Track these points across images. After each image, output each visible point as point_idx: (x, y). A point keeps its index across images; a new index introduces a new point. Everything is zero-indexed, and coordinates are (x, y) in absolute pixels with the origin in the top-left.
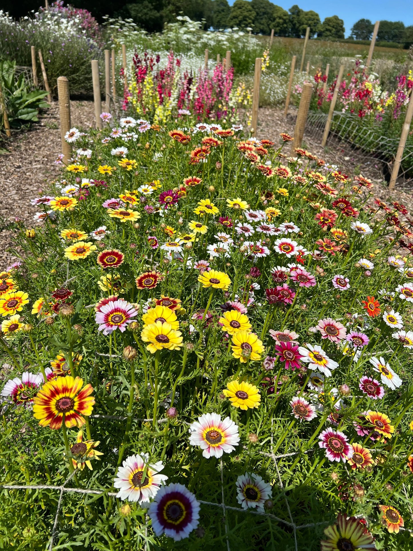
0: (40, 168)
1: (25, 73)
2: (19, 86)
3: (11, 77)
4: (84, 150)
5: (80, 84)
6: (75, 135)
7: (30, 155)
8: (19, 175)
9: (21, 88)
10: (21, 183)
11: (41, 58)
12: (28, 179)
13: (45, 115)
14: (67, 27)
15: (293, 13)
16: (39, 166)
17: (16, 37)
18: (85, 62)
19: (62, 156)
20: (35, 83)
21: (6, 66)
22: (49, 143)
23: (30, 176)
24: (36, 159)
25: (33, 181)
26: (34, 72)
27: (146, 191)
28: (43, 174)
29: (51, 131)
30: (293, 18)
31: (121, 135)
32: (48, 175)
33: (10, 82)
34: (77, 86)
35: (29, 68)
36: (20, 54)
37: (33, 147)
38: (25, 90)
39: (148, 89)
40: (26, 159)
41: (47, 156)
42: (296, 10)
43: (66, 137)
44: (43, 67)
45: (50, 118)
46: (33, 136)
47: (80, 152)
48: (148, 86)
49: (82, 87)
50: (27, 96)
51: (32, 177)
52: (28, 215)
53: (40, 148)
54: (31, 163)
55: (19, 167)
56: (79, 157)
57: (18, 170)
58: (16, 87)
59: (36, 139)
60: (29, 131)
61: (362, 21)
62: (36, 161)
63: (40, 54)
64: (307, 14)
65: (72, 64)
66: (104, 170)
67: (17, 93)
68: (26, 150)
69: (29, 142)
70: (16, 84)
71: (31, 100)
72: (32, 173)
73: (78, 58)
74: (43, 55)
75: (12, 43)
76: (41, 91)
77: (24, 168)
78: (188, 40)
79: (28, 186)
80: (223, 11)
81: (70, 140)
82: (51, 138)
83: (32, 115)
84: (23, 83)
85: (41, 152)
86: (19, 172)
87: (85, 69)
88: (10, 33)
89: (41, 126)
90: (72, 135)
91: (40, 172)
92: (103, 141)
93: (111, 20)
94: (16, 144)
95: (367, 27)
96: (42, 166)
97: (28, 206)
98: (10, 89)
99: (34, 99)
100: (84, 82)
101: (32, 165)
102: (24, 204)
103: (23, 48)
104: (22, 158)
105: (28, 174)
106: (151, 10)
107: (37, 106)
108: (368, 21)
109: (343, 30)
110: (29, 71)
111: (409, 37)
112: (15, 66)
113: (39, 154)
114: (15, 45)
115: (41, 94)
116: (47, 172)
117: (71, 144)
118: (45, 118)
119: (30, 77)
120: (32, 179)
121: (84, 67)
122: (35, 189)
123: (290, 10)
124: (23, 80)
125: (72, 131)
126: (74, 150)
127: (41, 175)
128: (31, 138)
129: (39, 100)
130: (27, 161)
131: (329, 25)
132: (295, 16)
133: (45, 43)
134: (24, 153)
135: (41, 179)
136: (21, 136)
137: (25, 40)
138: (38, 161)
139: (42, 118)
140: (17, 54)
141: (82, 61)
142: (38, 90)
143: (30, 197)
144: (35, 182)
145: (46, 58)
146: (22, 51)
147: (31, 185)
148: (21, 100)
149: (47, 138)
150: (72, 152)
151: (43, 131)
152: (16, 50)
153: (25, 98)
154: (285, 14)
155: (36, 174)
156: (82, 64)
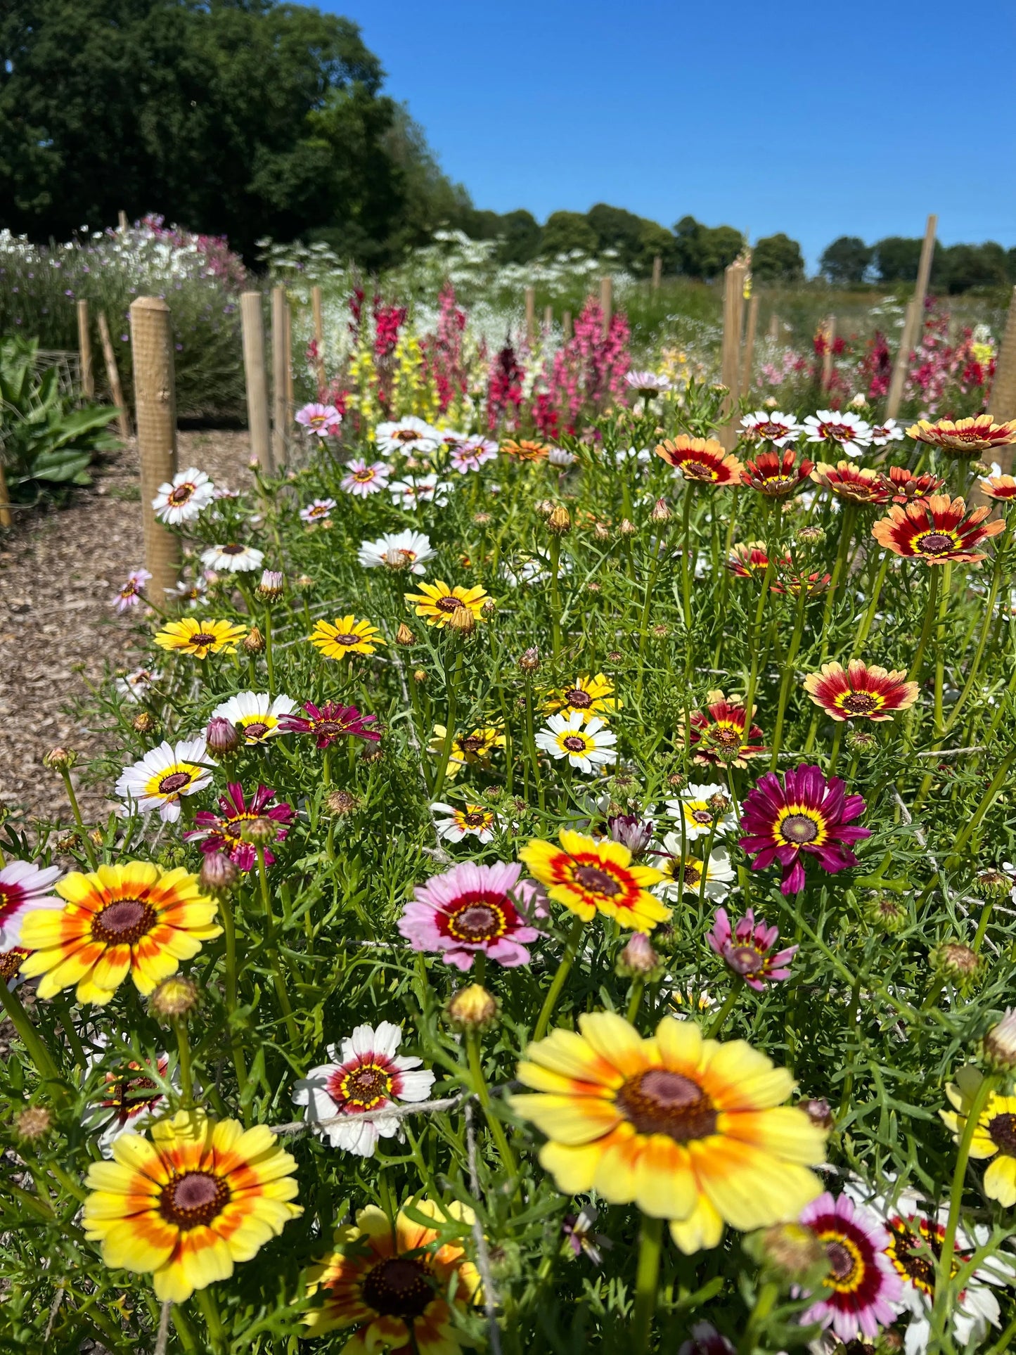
0: (86, 610)
1: (62, 369)
2: (44, 396)
3: (20, 375)
4: (233, 550)
5: (202, 391)
6: (196, 495)
7: (58, 574)
8: (22, 632)
9: (48, 402)
10: (24, 658)
11: (104, 333)
12: (46, 644)
13: (112, 469)
14: (169, 266)
15: (683, 233)
16: (81, 604)
17: (42, 282)
18: (215, 337)
19: (142, 576)
20: (87, 390)
21: (10, 350)
22: (116, 538)
23: (53, 634)
24: (78, 584)
25: (62, 650)
26: (85, 364)
27: (574, 745)
28: (93, 626)
29: (125, 506)
30: (685, 244)
31: (384, 483)
32: (106, 629)
33: (18, 387)
34: (195, 395)
35: (73, 355)
36: (49, 323)
37: (70, 550)
38: (59, 408)
39: (407, 370)
40: (46, 585)
41: (108, 575)
42: (689, 227)
43: (160, 502)
44: (109, 354)
45: (124, 475)
46: (73, 522)
47: (215, 558)
48: (406, 361)
49: (209, 398)
50: (63, 422)
51: (59, 638)
52: (33, 766)
53: (91, 552)
54: (59, 596)
55: (24, 609)
56: (213, 578)
57: (20, 618)
58: (34, 401)
59: (82, 530)
60: (65, 508)
61: (843, 241)
62: (74, 590)
63: (102, 322)
64: (714, 233)
65: (183, 343)
66: (341, 640)
67: (34, 415)
68: (50, 561)
69: (61, 538)
70: (35, 392)
71: (72, 431)
72: (61, 625)
73: (199, 330)
74: (109, 326)
75: (31, 298)
76: (101, 407)
77: (37, 613)
78: (465, 283)
79: (43, 668)
80: (524, 235)
81: (175, 515)
82: (124, 523)
83: (73, 468)
84: (53, 390)
85: (92, 565)
86: (21, 624)
87: (216, 354)
88: (25, 274)
89: (97, 495)
90: (182, 496)
91: (83, 622)
92: (304, 514)
93: (277, 249)
94: (24, 545)
95: (855, 253)
96: (92, 603)
97: (38, 734)
98: (19, 407)
99: (82, 429)
100: (212, 386)
101: (62, 603)
102: (25, 729)
103: (59, 309)
104: (34, 583)
105: (47, 629)
106: (362, 239)
107: (90, 447)
108: (857, 242)
109: (800, 263)
110: (72, 362)
111: (956, 269)
112: (35, 352)
113: (85, 570)
114: (37, 302)
115: (101, 414)
116: (105, 620)
117: (177, 533)
118: (111, 475)
119: (73, 374)
120: (57, 645)
121: (212, 349)
122: (65, 675)
123: (677, 227)
124: (55, 381)
125: (179, 480)
126: (188, 553)
127: (86, 630)
128: (67, 527)
129: (95, 431)
130: (49, 591)
131: (768, 255)
132: (687, 239)
133: (114, 296)
134: (44, 568)
135: (86, 643)
136: (41, 524)
137: (65, 288)
138: (82, 589)
139: (102, 476)
140: (42, 326)
141: (209, 335)
142: (92, 407)
143: (45, 705)
144: (68, 655)
145: (115, 332)
146: (56, 318)
147: (52, 663)
148: (47, 431)
149: (111, 524)
150: (180, 558)
151: (101, 508)
152: (40, 315)
153: (56, 425)
154: (666, 236)
155: (73, 628)
156: (210, 342)
